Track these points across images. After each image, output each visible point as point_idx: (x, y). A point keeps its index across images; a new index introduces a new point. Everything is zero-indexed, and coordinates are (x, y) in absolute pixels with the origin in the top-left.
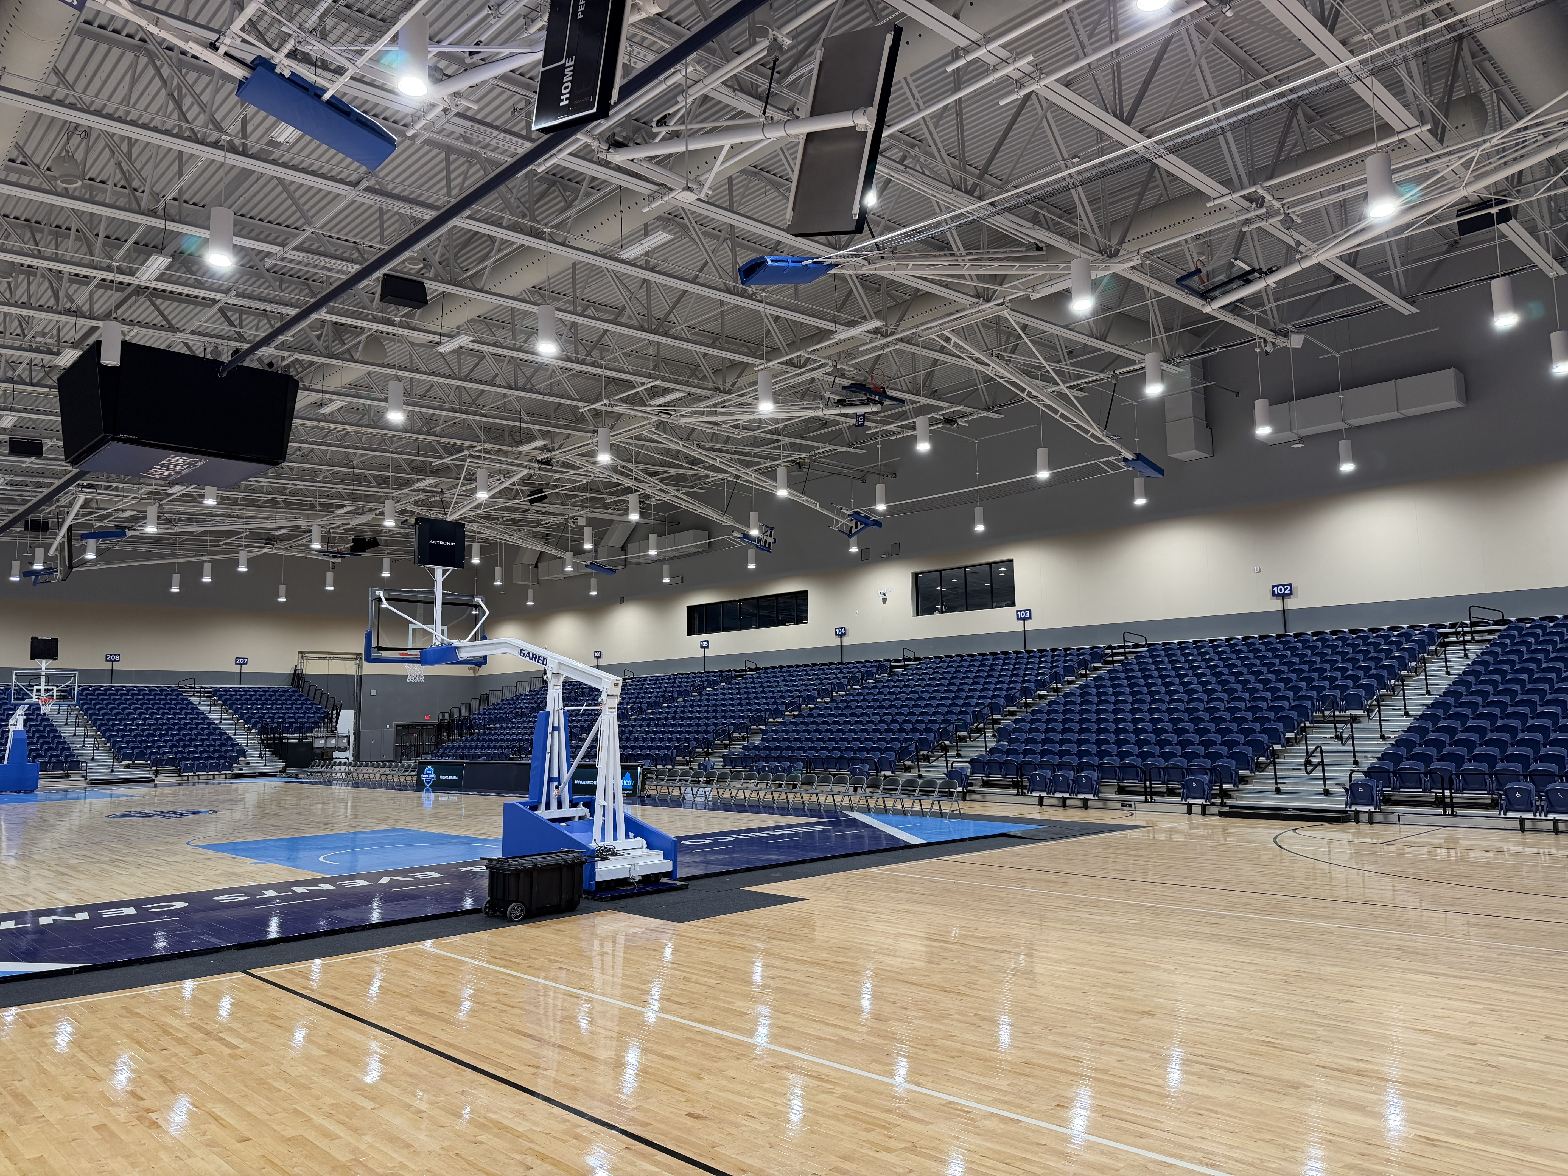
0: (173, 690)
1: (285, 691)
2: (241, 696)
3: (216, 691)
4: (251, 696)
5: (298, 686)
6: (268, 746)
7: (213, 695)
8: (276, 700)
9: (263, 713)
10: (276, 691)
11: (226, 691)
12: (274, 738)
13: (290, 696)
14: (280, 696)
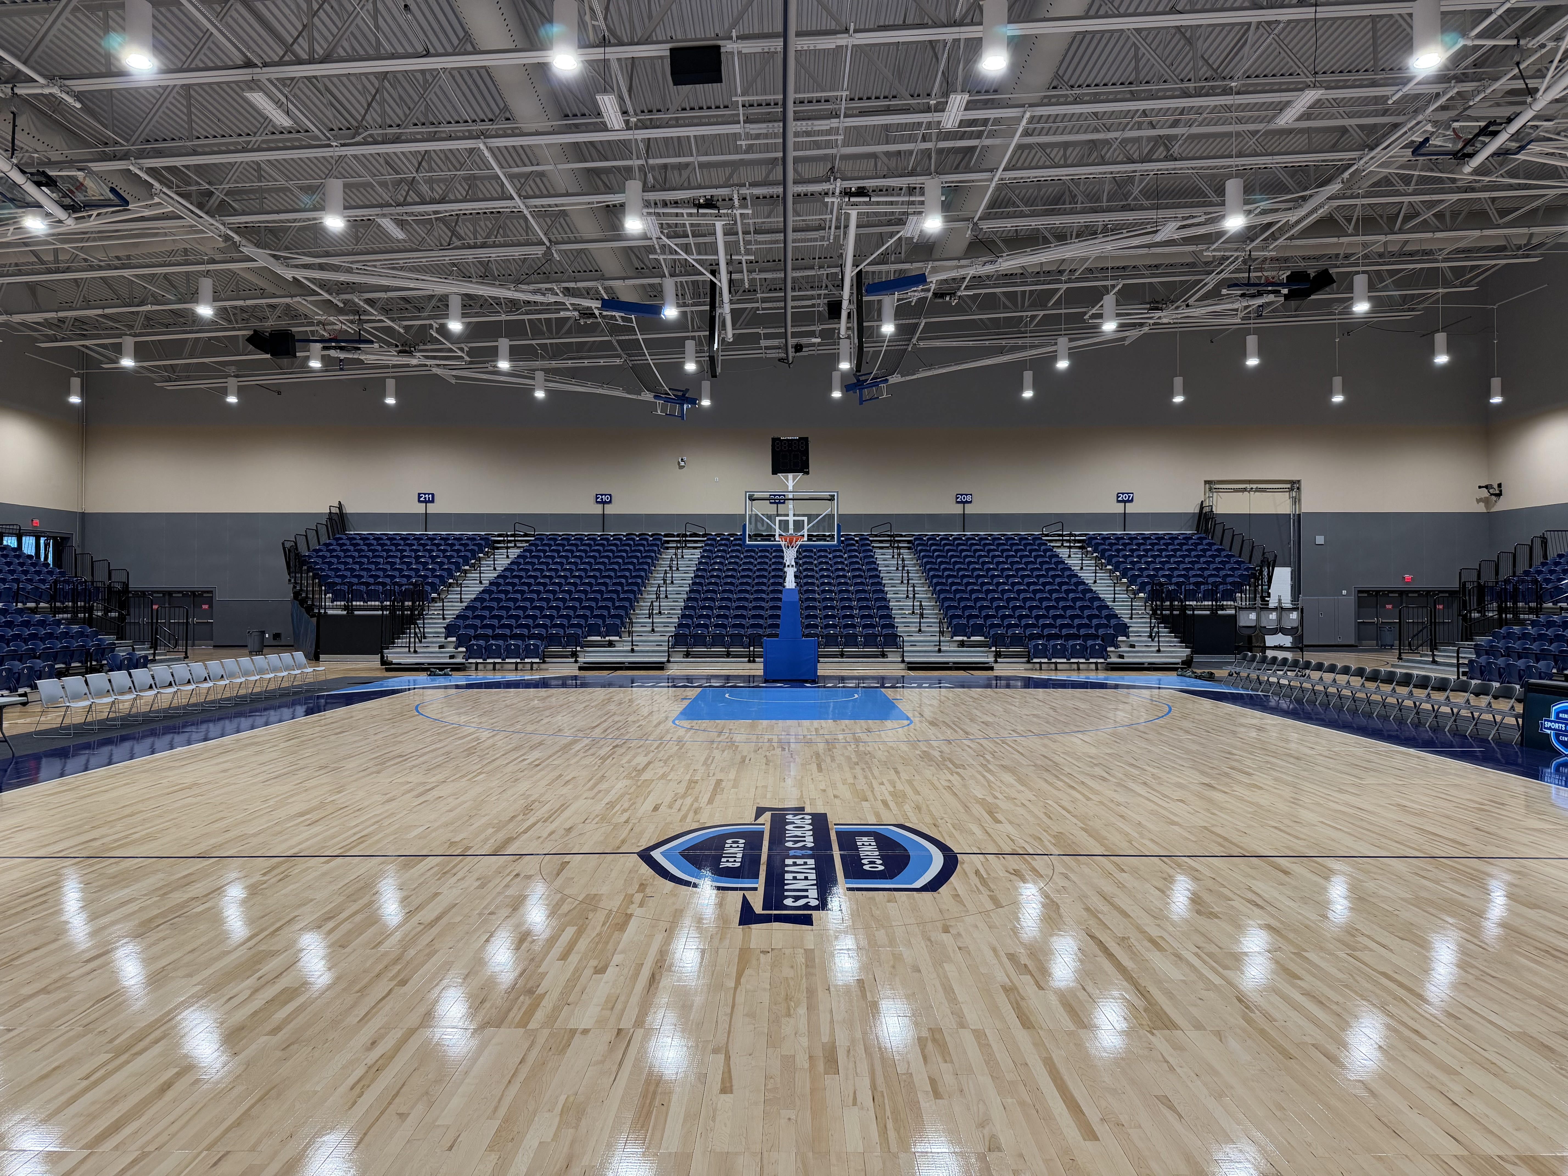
0: (1036, 538)
1: (1187, 538)
2: (1125, 545)
3: (1092, 538)
4: (1138, 545)
5: (1207, 531)
6: (1163, 620)
7: (1087, 544)
8: (1175, 550)
9: (1155, 569)
10: (1174, 538)
11: (1105, 538)
12: (1172, 608)
13: (1196, 544)
14: (1181, 545)
